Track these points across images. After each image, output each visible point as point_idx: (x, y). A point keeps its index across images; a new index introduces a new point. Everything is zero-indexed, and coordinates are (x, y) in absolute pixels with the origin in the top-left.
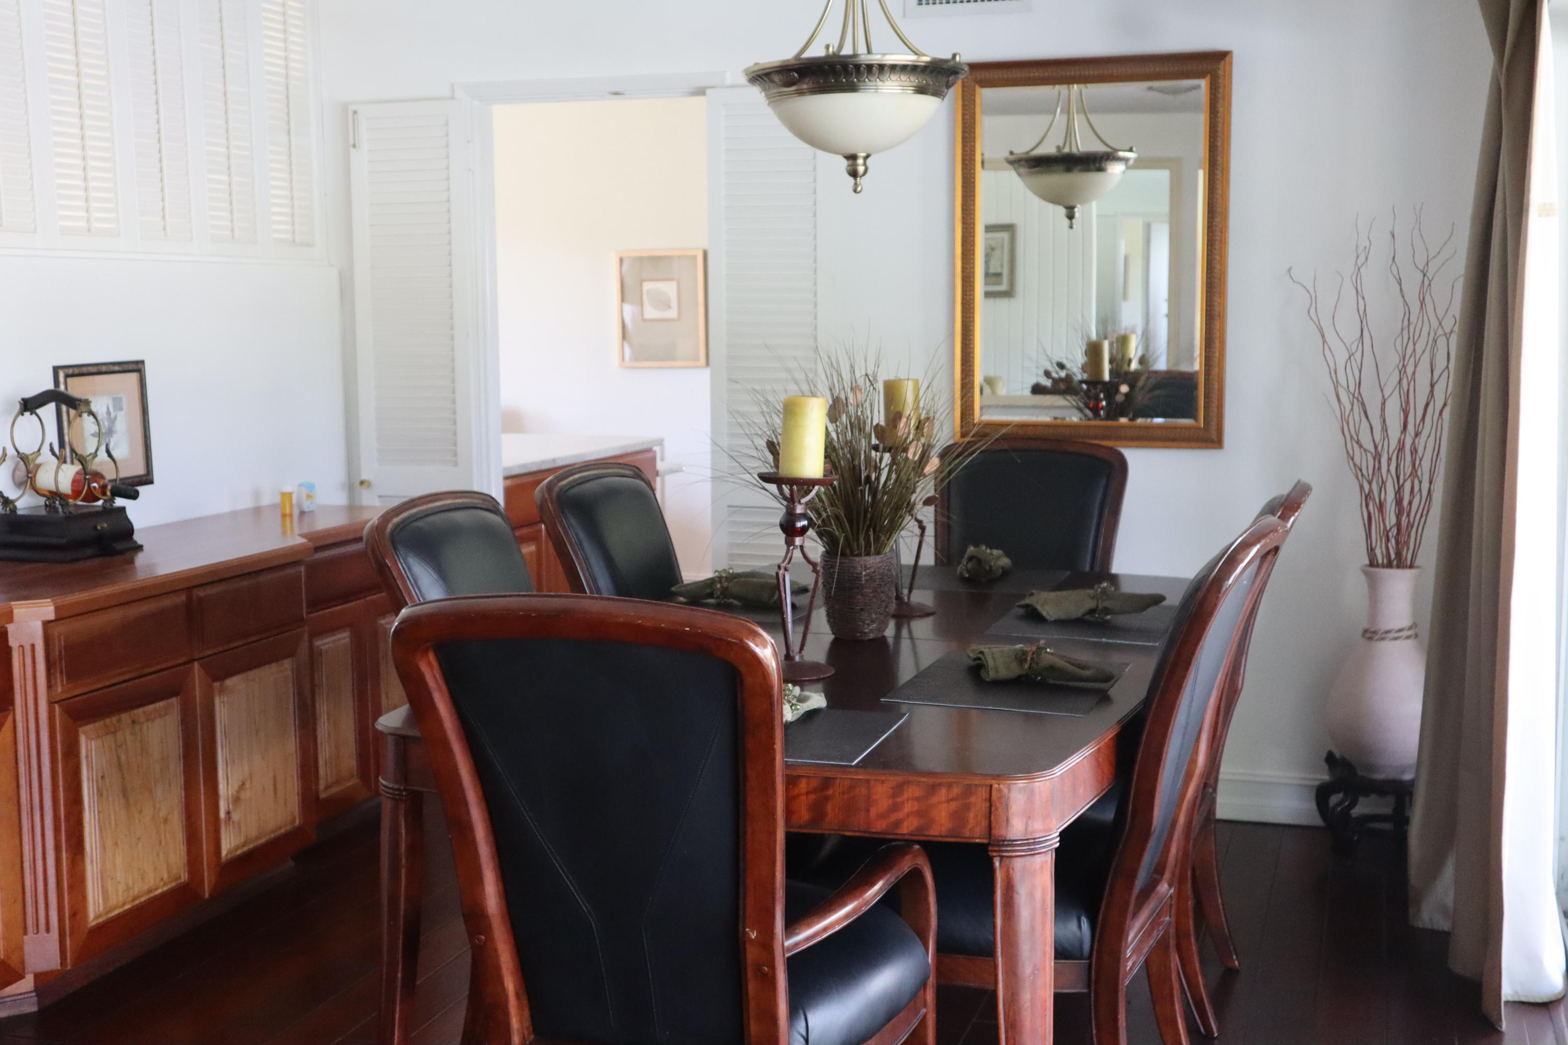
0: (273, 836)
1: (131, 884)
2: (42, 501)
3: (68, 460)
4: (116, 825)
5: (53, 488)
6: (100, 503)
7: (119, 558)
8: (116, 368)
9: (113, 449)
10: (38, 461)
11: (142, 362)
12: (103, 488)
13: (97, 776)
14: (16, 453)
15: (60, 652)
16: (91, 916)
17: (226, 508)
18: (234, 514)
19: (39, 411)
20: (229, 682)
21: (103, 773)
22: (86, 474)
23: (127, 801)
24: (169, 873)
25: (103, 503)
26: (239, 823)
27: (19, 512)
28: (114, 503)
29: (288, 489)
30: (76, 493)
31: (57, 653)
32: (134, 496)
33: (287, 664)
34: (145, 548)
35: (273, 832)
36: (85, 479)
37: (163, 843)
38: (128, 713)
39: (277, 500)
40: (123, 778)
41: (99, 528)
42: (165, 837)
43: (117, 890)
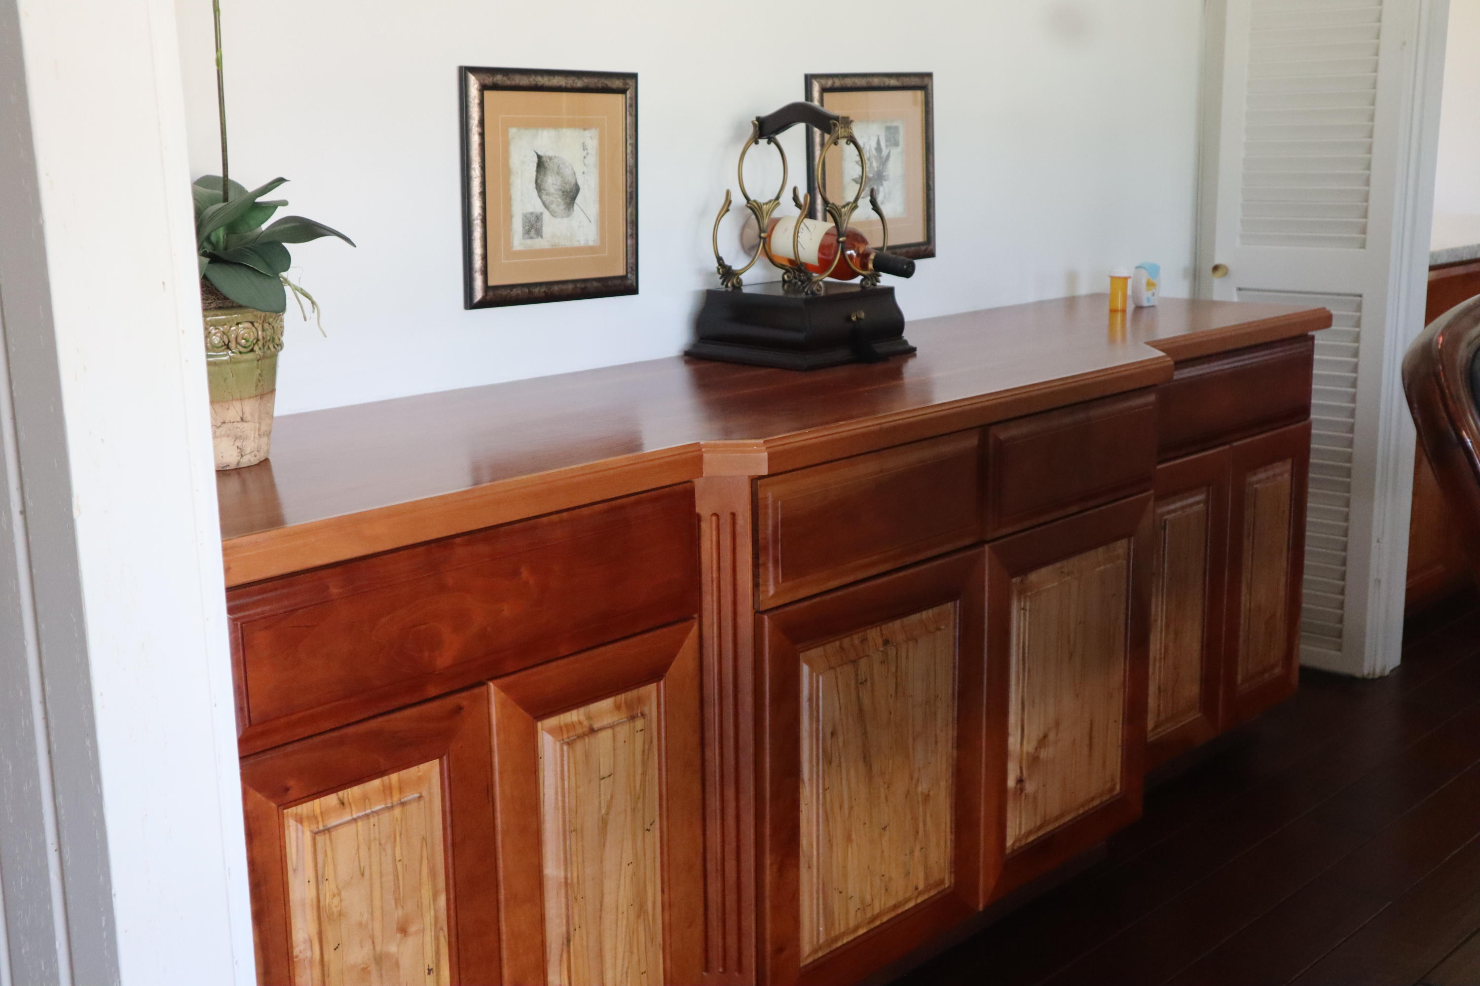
0: (1081, 811)
1: (868, 898)
2: (778, 274)
3: (820, 215)
4: (851, 808)
5: (792, 257)
6: (857, 280)
7: (879, 367)
8: (893, 82)
9: (882, 203)
10: (776, 214)
11: (930, 75)
12: (864, 257)
13: (824, 733)
14: (745, 201)
15: (775, 527)
16: (806, 948)
17: (1031, 297)
18: (1040, 306)
19: (780, 137)
20: (1034, 577)
21: (834, 726)
22: (839, 234)
23: (869, 767)
24: (926, 878)
25: (862, 281)
26: (1035, 799)
27: (745, 290)
28: (879, 282)
29: (1122, 272)
30: (824, 264)
31: (770, 529)
32: (907, 272)
33: (1121, 547)
34: (918, 352)
35: (1083, 806)
36: (838, 242)
37: (921, 833)
38: (878, 628)
39: (1105, 286)
40: (865, 733)
41: (854, 318)
42: (925, 824)
43: (847, 912)
